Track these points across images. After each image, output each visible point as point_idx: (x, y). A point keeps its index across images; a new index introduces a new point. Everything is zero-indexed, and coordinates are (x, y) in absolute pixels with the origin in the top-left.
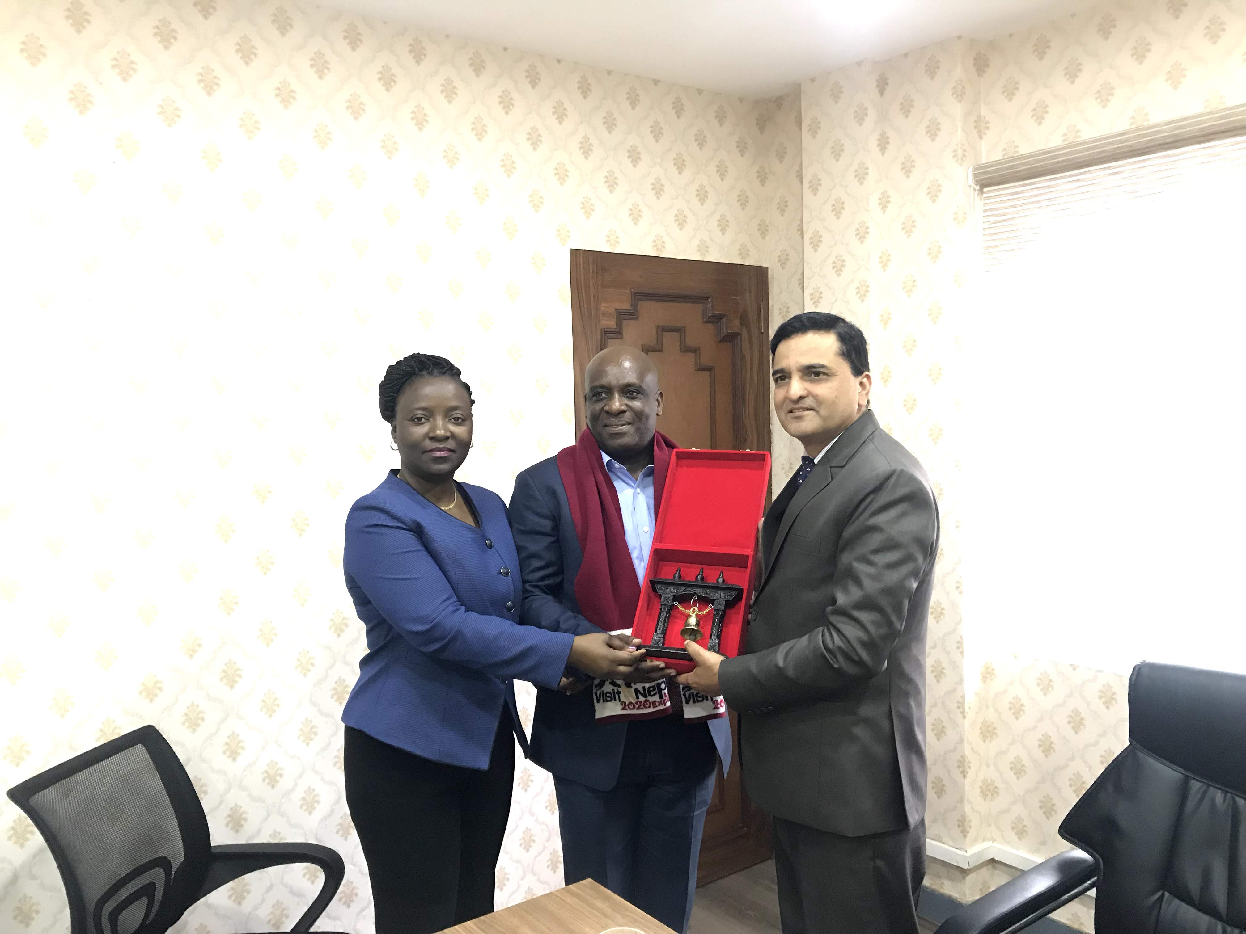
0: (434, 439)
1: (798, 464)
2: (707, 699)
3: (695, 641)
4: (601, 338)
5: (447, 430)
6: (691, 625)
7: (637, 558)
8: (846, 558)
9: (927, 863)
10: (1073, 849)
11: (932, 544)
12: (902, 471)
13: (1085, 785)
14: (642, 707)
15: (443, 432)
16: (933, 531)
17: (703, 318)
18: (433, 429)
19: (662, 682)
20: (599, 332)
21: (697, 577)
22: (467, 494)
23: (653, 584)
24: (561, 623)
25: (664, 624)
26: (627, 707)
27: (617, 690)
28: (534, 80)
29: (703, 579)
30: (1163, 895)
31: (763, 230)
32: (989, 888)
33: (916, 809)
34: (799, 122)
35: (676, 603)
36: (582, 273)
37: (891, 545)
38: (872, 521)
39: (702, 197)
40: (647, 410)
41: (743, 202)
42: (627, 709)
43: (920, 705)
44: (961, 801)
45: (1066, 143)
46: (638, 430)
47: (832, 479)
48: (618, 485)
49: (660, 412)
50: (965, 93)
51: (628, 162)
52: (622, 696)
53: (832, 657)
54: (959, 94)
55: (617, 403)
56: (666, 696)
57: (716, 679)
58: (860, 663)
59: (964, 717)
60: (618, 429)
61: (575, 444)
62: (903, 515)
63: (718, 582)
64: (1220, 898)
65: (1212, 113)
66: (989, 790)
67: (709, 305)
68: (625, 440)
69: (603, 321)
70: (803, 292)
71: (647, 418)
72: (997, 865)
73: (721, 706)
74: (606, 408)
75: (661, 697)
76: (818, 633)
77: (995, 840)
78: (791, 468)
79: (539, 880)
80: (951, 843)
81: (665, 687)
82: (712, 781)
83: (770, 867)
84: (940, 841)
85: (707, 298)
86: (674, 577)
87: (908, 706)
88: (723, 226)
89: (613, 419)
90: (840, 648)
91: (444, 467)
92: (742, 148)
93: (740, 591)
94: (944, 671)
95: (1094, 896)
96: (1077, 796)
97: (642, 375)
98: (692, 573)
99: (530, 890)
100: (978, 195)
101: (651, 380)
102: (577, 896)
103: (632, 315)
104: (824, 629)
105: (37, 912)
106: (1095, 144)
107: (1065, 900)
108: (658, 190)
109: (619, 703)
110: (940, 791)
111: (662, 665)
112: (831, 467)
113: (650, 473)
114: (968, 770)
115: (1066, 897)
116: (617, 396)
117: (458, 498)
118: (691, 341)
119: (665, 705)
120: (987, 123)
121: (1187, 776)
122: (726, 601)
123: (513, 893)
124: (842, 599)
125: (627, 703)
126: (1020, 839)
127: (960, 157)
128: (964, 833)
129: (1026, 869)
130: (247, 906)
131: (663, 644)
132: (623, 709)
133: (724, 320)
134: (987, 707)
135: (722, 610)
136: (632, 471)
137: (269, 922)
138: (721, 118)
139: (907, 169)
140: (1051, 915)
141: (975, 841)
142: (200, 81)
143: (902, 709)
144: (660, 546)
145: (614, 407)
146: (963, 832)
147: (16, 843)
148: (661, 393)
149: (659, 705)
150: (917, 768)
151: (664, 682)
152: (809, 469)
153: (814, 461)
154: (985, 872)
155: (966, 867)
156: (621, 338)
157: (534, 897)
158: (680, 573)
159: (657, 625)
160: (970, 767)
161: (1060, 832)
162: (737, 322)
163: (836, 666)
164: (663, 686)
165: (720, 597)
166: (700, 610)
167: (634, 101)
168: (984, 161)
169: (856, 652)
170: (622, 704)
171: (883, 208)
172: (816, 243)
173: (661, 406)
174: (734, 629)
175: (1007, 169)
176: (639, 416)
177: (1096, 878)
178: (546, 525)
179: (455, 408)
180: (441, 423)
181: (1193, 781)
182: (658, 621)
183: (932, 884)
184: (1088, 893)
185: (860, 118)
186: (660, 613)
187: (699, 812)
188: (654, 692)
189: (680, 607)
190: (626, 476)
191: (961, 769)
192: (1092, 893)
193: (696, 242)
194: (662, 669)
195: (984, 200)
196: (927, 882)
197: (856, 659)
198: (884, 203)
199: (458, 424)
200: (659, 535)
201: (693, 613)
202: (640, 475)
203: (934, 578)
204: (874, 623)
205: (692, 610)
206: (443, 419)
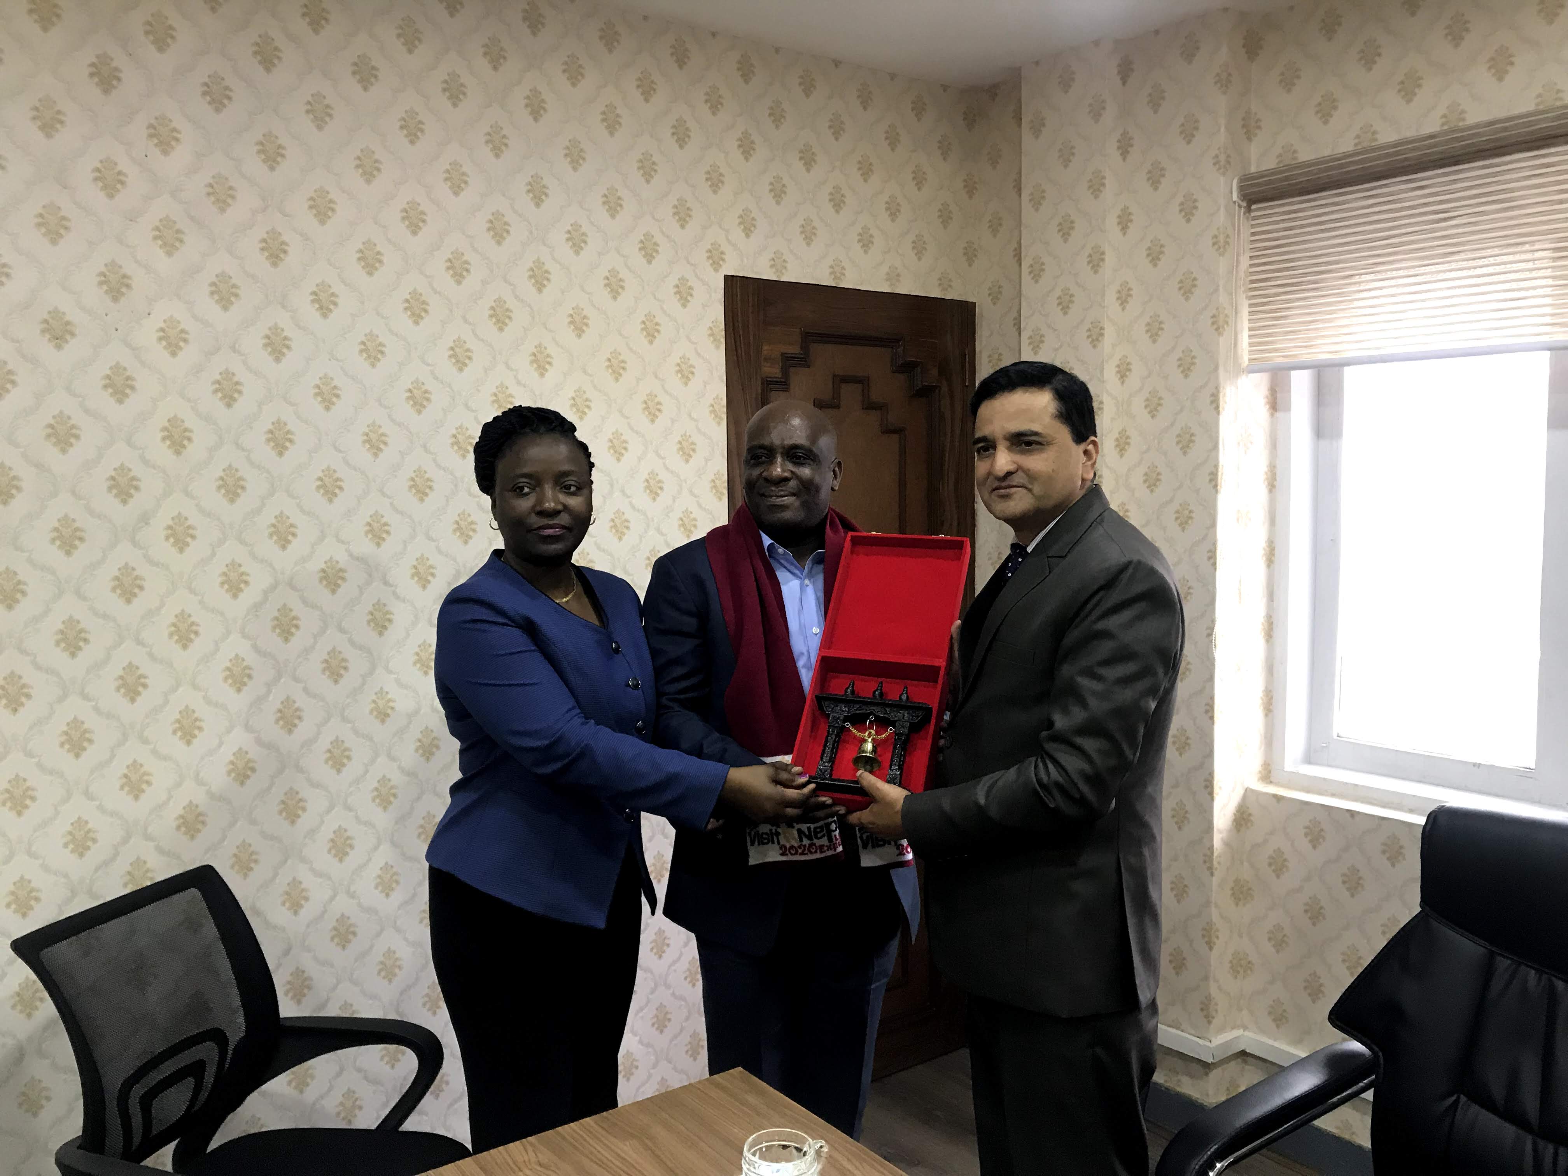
0: (542, 513)
1: (1007, 552)
2: (890, 844)
3: (871, 772)
4: (763, 390)
5: (557, 502)
6: (866, 752)
7: (804, 666)
8: (1067, 670)
9: (1159, 1057)
10: (1344, 1040)
11: (1176, 653)
12: (1139, 562)
13: (1362, 961)
14: (806, 852)
15: (553, 505)
16: (1177, 637)
17: (891, 366)
18: (540, 501)
19: (832, 822)
20: (759, 383)
21: (874, 692)
22: (588, 581)
23: (820, 700)
24: (705, 746)
25: (832, 750)
26: (787, 852)
27: (776, 830)
28: (681, 59)
29: (881, 694)
30: (1457, 1101)
31: (970, 254)
32: (1238, 1086)
33: (1148, 985)
34: (1018, 118)
35: (848, 725)
36: (739, 305)
37: (1124, 655)
38: (1100, 626)
39: (893, 212)
40: (817, 479)
41: (945, 217)
42: (787, 855)
43: (1155, 855)
44: (1206, 978)
45: (1360, 147)
46: (805, 505)
47: (1050, 572)
48: (782, 575)
49: (835, 486)
50: (1230, 82)
51: (799, 165)
52: (781, 838)
53: (1046, 794)
54: (1224, 82)
55: (778, 469)
56: (837, 840)
57: (898, 819)
58: (1081, 801)
59: (1212, 874)
60: (778, 500)
61: (727, 523)
62: (1140, 617)
63: (900, 698)
64: (1531, 1103)
65: (1546, 112)
66: (1241, 966)
67: (900, 350)
68: (787, 515)
69: (765, 368)
70: (1020, 334)
71: (817, 489)
72: (1250, 1059)
73: (908, 853)
74: (765, 474)
75: (830, 839)
76: (1031, 762)
77: (1247, 1028)
78: (999, 558)
79: (675, 1069)
80: (1193, 1032)
81: (836, 828)
82: (894, 947)
83: (964, 1056)
84: (1178, 1028)
85: (898, 341)
86: (846, 692)
87: (1141, 855)
88: (919, 248)
89: (773, 489)
90: (1057, 784)
91: (556, 548)
92: (945, 150)
93: (929, 711)
94: (1187, 815)
95: (1371, 1099)
96: (1352, 974)
97: (814, 437)
98: (867, 687)
99: (663, 1080)
100: (1244, 214)
101: (826, 444)
102: (723, 1089)
103: (803, 360)
104: (1037, 760)
105: (48, 1099)
106: (1394, 150)
107: (1333, 1103)
108: (838, 203)
109: (778, 847)
110: (1179, 965)
111: (829, 801)
112: (1048, 557)
113: (819, 561)
114: (1215, 940)
115: (1335, 1099)
116: (779, 460)
117: (578, 588)
118: (876, 396)
119: (835, 850)
120: (1259, 120)
121: (1493, 952)
122: (910, 723)
123: (643, 1084)
124: (1060, 722)
125: (788, 846)
126: (1278, 1026)
127: (1222, 163)
128: (1209, 1019)
129: (1286, 1066)
130: (311, 1094)
131: (831, 775)
132: (783, 854)
133: (919, 370)
134: (1242, 863)
135: (905, 735)
136: (800, 557)
137: (338, 1114)
138: (919, 109)
139: (1155, 178)
140: (1317, 1123)
141: (1221, 1030)
142: (256, 53)
143: (1133, 860)
144: (831, 653)
145: (774, 473)
146: (1206, 1017)
147: (21, 1012)
148: (839, 464)
149: (828, 850)
150: (1150, 933)
151: (834, 821)
152: (1020, 560)
153: (1028, 549)
154: (1234, 1066)
155: (1210, 1060)
156: (787, 390)
157: (669, 1089)
158: (853, 687)
159: (824, 751)
160: (1217, 937)
161: (1330, 1019)
162: (934, 372)
163: (1052, 806)
164: (833, 826)
165: (903, 718)
166: (877, 733)
167: (808, 87)
168: (1253, 169)
169: (1078, 789)
170: (781, 848)
171: (1123, 229)
172: (1037, 274)
173: (839, 479)
174: (920, 759)
175: (1281, 180)
176: (808, 488)
177: (1374, 1077)
178: (690, 623)
179: (566, 474)
180: (550, 493)
181: (1499, 958)
182: (825, 746)
183: (1166, 1081)
184: (1363, 1096)
185: (1097, 114)
186: (827, 737)
187: (878, 984)
188: (822, 834)
189: (853, 730)
190: (792, 564)
191: (1206, 939)
192: (1369, 1095)
193: (885, 269)
194: (830, 806)
195: (1252, 220)
196: (1158, 1077)
197: (1077, 796)
198: (1124, 222)
199: (574, 494)
200: (828, 638)
201: (869, 737)
202: (808, 564)
203: (1176, 696)
204: (1099, 751)
205: (867, 734)
206: (554, 488)
